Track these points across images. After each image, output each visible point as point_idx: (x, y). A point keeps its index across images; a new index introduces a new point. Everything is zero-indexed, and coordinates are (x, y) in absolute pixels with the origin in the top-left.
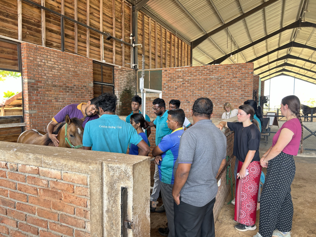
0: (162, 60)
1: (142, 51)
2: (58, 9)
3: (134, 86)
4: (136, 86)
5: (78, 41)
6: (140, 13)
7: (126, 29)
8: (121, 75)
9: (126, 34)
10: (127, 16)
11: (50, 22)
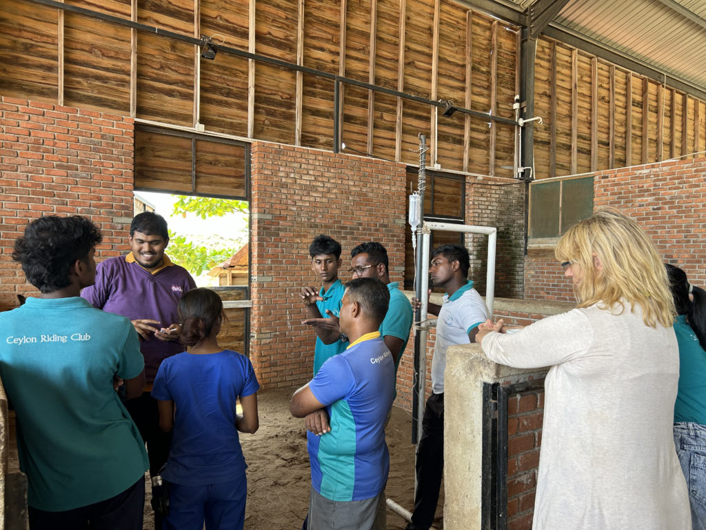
0: (613, 153)
1: (547, 135)
2: (332, 65)
3: (522, 222)
4: (527, 222)
5: (375, 126)
6: (545, 44)
7: (503, 87)
8: (482, 196)
9: (502, 97)
10: (508, 54)
11: (314, 94)
